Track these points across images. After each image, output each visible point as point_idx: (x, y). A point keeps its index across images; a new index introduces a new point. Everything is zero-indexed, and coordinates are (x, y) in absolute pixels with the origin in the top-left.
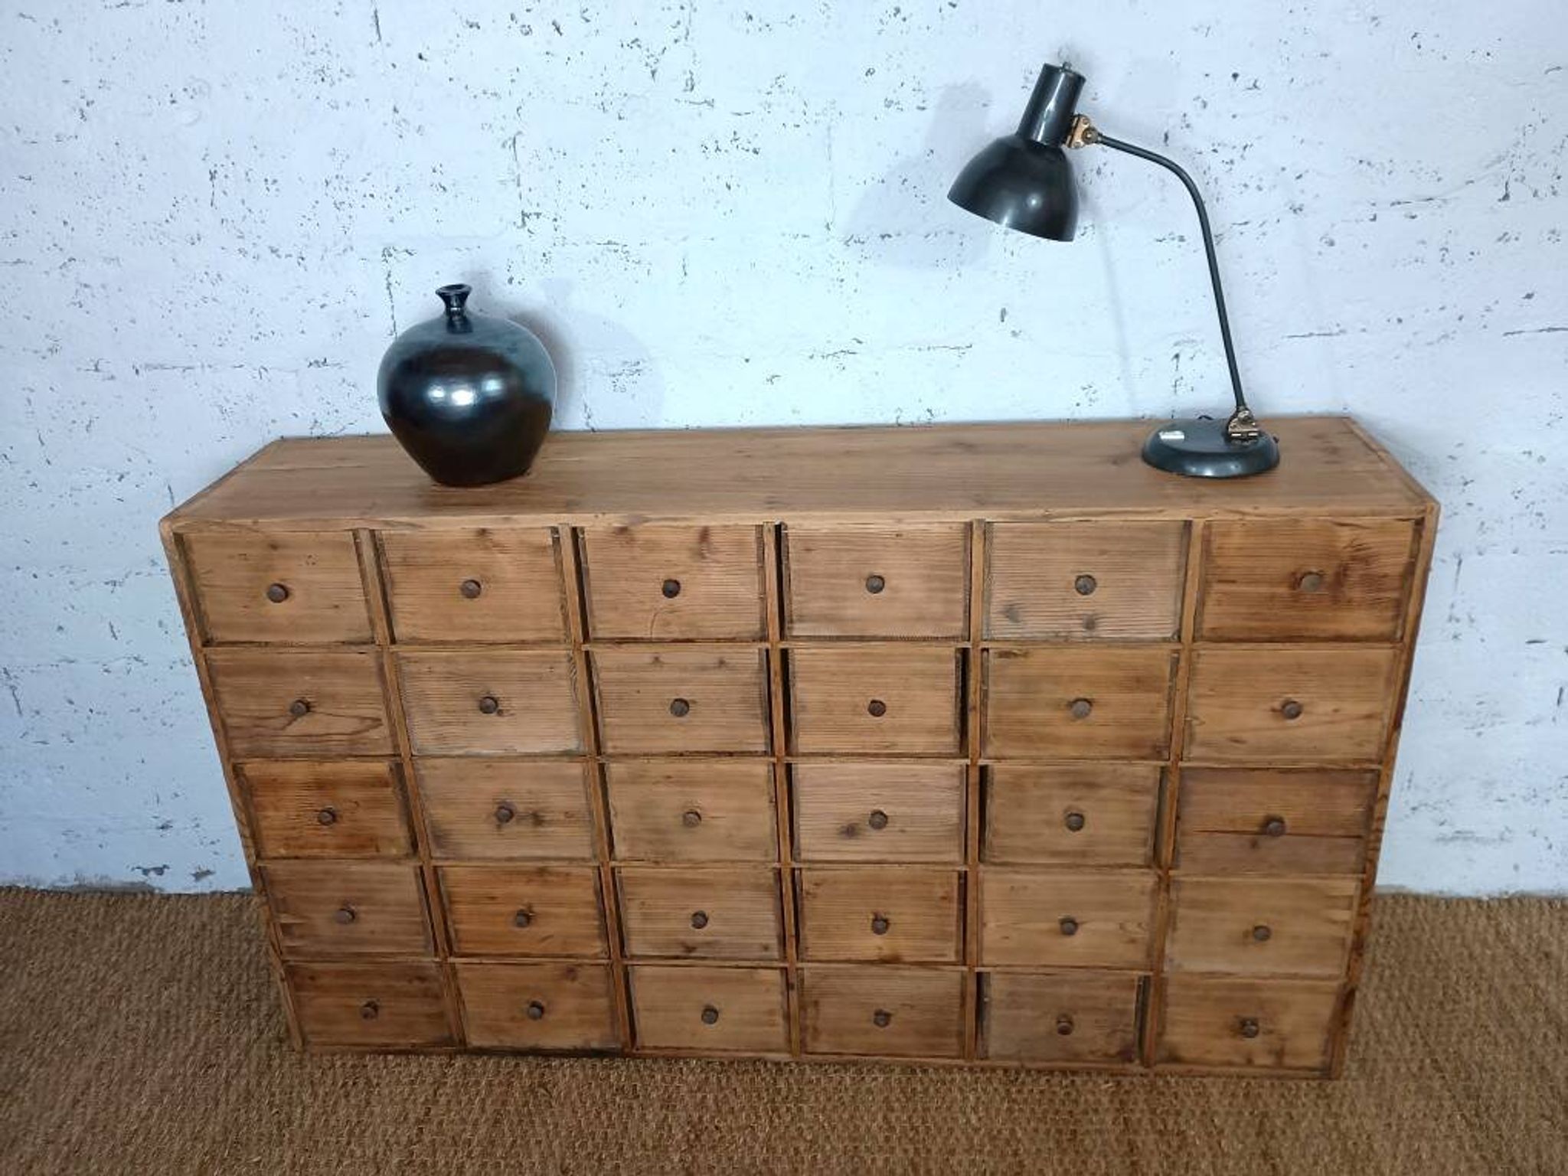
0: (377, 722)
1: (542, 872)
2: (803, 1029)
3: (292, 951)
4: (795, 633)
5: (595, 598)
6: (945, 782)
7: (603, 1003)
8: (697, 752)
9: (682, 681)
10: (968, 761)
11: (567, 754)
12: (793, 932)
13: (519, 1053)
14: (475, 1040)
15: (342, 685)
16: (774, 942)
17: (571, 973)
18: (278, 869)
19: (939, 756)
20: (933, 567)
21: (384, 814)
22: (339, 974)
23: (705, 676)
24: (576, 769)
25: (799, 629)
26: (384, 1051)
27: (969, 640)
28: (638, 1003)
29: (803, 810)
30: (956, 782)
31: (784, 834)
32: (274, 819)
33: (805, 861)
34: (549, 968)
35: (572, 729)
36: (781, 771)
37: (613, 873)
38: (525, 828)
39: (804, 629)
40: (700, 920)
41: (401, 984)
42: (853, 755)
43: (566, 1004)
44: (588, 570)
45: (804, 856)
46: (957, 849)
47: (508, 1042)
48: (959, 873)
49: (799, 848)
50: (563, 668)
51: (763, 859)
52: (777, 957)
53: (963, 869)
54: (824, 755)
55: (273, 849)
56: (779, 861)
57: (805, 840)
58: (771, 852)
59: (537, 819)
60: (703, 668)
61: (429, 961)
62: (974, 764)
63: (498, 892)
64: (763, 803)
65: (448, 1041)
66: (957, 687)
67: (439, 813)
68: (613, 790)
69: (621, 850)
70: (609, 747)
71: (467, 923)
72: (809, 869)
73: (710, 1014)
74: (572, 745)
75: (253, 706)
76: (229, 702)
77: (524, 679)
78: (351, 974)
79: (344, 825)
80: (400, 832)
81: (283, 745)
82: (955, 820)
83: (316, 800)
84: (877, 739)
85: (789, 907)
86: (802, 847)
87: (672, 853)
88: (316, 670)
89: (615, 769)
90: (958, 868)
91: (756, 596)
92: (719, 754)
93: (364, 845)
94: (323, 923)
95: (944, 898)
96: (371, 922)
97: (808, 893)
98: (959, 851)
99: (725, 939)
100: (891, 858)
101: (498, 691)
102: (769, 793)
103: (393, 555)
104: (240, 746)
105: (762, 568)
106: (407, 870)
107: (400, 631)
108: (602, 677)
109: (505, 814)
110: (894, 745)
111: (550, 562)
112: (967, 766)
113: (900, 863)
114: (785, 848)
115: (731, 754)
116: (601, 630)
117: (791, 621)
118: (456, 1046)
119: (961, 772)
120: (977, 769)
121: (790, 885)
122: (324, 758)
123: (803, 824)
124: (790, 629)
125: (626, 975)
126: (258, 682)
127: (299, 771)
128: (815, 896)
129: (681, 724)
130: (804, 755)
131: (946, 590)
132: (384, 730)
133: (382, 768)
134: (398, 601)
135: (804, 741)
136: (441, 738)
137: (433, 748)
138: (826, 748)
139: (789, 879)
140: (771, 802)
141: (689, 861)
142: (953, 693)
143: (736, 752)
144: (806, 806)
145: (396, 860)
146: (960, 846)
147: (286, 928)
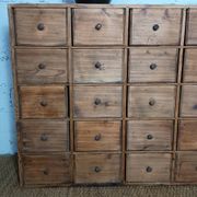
0: (63, 72)
1: (106, 122)
2: (175, 173)
3: (25, 151)
7: (118, 166)
11: (118, 83)
12: (176, 142)
13: (90, 186)
14: (78, 181)
15: (55, 59)
17: (109, 157)
18: (25, 123)
21: (60, 103)
22: (38, 159)
23: (161, 57)
24: (120, 88)
25: (189, 42)
26: (48, 187)
28: (128, 167)
31: (177, 108)
32: (27, 105)
33: (182, 117)
34: (103, 156)
35: (120, 74)
37: (126, 122)
38: (103, 107)
39: (191, 42)
40: (149, 137)
41: (57, 162)
43: (107, 167)
44: (132, 23)
47: (88, 181)
50: (120, 55)
51: (170, 116)
52: (170, 149)
54: (191, 82)
55: (25, 115)
56: (175, 117)
57: (183, 111)
58: (172, 114)
59: (106, 104)
60: (161, 55)
61: (67, 154)
63: (91, 129)
64: (172, 98)
65: (69, 182)
67: (77, 103)
68: (130, 95)
69: (130, 114)
70: (130, 80)
71: (80, 141)
72: (183, 120)
73: (149, 169)
74: (120, 79)
75: (27, 66)
76: (20, 65)
77: (109, 58)
78: (43, 159)
79: (47, 107)
80: (65, 109)
81: (34, 80)
83: (41, 99)
88: (48, 55)
89: (131, 88)
93: (52, 114)
94: (36, 141)
96: (52, 141)
97: (182, 128)
101: (101, 61)
103: (76, 16)
104: (20, 80)
106: (65, 123)
107: (76, 41)
108: (132, 57)
109: (97, 103)
111: (122, 19)
115: (165, 83)
116: (133, 42)
117: (188, 39)
118: (72, 184)
122: (46, 84)
123: (183, 106)
124: (187, 42)
126: (29, 58)
127: (37, 89)
128: (184, 129)
129: (152, 72)
130: (186, 82)
132: (65, 75)
133: (62, 88)
134: (76, 32)
135: (187, 78)
136: (82, 77)
137: (79, 81)
140: (175, 98)
141: (149, 117)
143: (167, 82)
144: (184, 99)
145: (62, 119)
147: (24, 143)
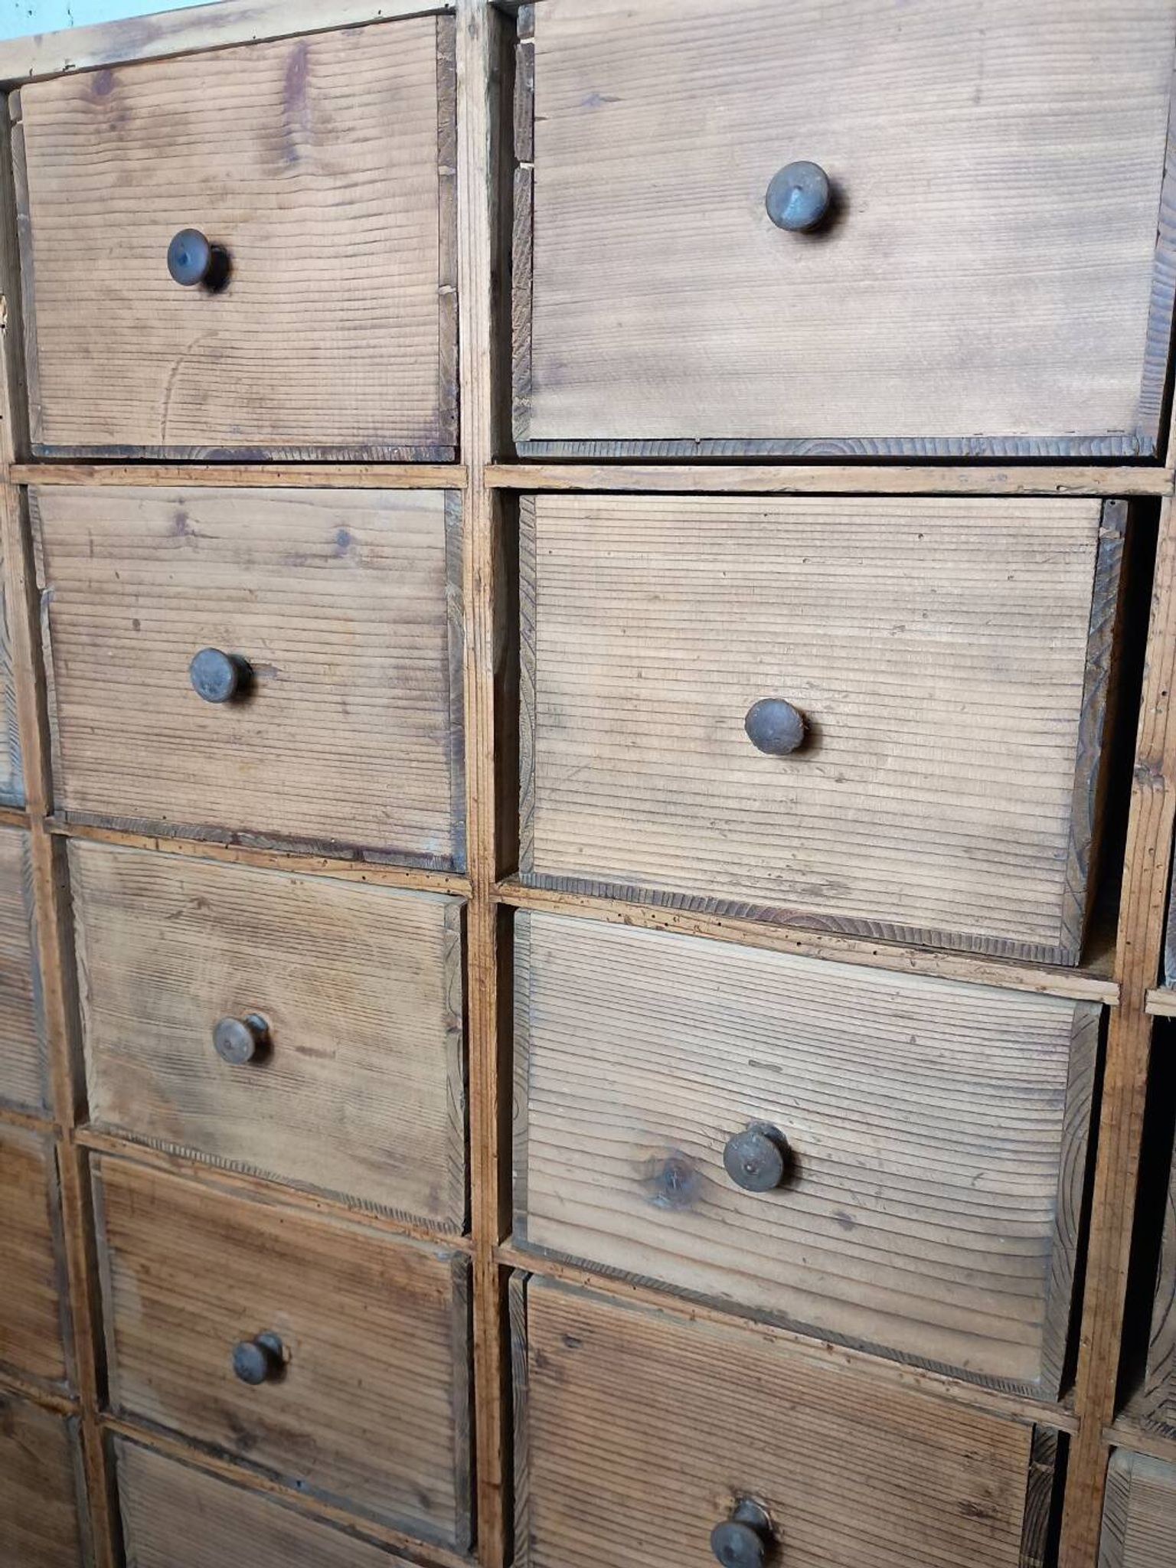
4: (539, 428)
5: (44, 318)
6: (1008, 1061)
7: (62, 1513)
8: (275, 836)
9: (248, 598)
10: (1108, 991)
12: (497, 1478)
16: (445, 1489)
19: (996, 952)
20: (1034, 128)
23: (296, 582)
24: (7, 849)
27: (1157, 460)
29: (541, 1079)
30: (1054, 1069)
31: (485, 1147)
33: (539, 1251)
36: (482, 929)
37: (84, 1167)
39: (568, 414)
42: (695, 904)
44: (29, 226)
45: (537, 1231)
46: (1036, 1336)
48: (1038, 1439)
49: (524, 1206)
51: (423, 1213)
52: (452, 1540)
53: (1055, 1421)
54: (610, 892)
56: (467, 1229)
58: (444, 1196)
62: (1131, 1005)
64: (431, 1030)
66: (1088, 675)
72: (550, 1281)
82: (1040, 1223)
84: (779, 857)
85: (490, 1388)
86: (532, 1204)
87: (209, 1138)
89: (88, 861)
90: (1034, 1413)
91: (430, 291)
92: (329, 848)
95: (969, 1510)
97: (542, 1361)
98: (1046, 1354)
99: (326, 1437)
100: (805, 1311)
102: (446, 999)
105: (450, 181)
108: (56, 569)
110: (839, 887)
112: (1106, 1009)
113: (832, 1339)
114: (485, 1195)
115: (358, 854)
117: (531, 387)
119: (1076, 1034)
120: (1146, 1027)
121: (492, 1314)
124: (525, 411)
125: (110, 1460)
128: (561, 1376)
129: (235, 739)
130: (552, 884)
131: (1076, 227)
138: (616, 867)
139: (492, 1298)
140: (451, 1030)
141: (246, 1171)
142: (1072, 698)
143: (371, 850)
146: (1049, 1327)
